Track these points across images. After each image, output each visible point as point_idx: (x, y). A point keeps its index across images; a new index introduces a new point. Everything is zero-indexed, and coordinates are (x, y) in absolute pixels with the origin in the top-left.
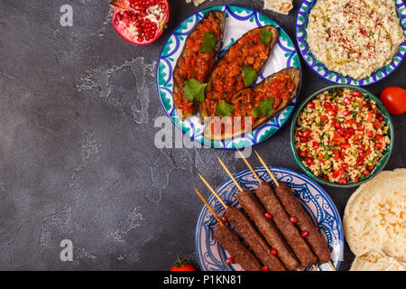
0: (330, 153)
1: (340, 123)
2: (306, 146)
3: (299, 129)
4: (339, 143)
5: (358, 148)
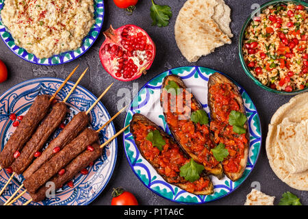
0: (276, 62)
1: (285, 34)
2: (254, 57)
3: (246, 42)
4: (284, 53)
5: (302, 57)
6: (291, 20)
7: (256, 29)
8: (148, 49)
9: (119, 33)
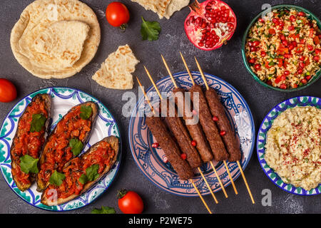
0: (275, 61)
1: (285, 36)
2: (255, 54)
3: (250, 40)
4: (283, 53)
5: (299, 59)
6: (292, 25)
7: (260, 29)
8: (230, 21)
9: (204, 6)
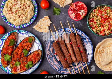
1: (103, 16)
2: (92, 23)
8: (85, 9)
